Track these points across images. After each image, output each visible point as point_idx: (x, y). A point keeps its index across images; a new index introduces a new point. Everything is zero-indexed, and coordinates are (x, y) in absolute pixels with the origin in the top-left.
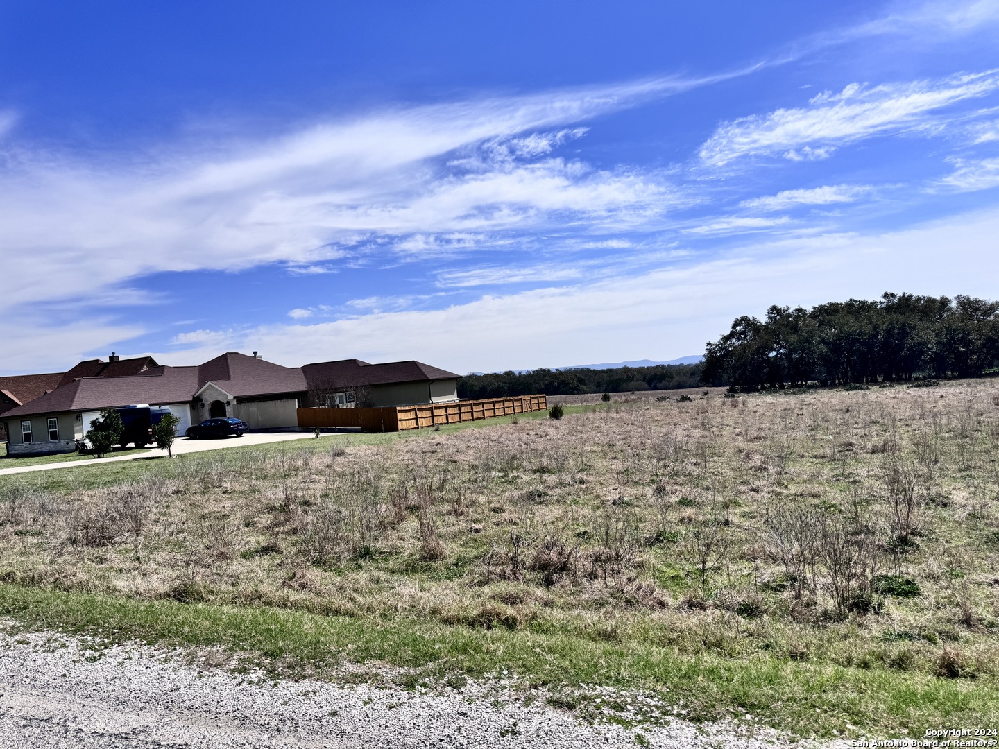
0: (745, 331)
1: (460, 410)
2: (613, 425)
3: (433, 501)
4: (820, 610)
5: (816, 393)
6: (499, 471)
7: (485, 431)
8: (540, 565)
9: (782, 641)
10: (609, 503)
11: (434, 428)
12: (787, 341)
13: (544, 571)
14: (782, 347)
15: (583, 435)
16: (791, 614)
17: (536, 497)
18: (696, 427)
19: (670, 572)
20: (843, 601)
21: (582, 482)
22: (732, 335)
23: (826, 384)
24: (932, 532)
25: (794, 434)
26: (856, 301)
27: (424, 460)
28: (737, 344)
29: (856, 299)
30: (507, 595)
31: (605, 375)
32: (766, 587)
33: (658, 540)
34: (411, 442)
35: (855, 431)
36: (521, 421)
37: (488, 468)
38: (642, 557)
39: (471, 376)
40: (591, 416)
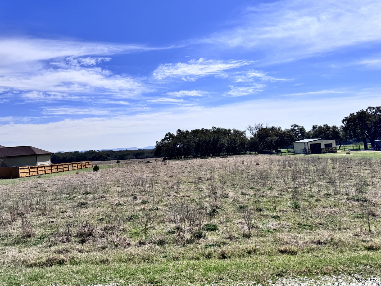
0: (169, 138)
1: (51, 168)
2: (120, 173)
3: (32, 210)
4: (186, 240)
5: (192, 160)
6: (67, 195)
7: (63, 177)
8: (80, 235)
9: (171, 254)
10: (114, 205)
11: (38, 176)
12: (183, 142)
13: (81, 236)
14: (181, 144)
15: (107, 177)
16: (176, 242)
17: (83, 205)
18: (151, 173)
19: (135, 231)
20: (193, 235)
21: (104, 197)
22: (165, 139)
23: (195, 157)
24: (222, 207)
25: (183, 174)
26: (204, 129)
27: (30, 191)
28: (167, 142)
29: (204, 128)
30: (62, 250)
31: (118, 153)
32: (169, 233)
33: (131, 219)
34: (25, 183)
35: (203, 173)
36: (80, 172)
37: (62, 193)
38: (124, 226)
39: (59, 153)
40: (111, 169)
